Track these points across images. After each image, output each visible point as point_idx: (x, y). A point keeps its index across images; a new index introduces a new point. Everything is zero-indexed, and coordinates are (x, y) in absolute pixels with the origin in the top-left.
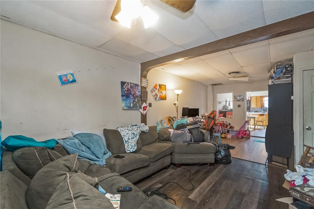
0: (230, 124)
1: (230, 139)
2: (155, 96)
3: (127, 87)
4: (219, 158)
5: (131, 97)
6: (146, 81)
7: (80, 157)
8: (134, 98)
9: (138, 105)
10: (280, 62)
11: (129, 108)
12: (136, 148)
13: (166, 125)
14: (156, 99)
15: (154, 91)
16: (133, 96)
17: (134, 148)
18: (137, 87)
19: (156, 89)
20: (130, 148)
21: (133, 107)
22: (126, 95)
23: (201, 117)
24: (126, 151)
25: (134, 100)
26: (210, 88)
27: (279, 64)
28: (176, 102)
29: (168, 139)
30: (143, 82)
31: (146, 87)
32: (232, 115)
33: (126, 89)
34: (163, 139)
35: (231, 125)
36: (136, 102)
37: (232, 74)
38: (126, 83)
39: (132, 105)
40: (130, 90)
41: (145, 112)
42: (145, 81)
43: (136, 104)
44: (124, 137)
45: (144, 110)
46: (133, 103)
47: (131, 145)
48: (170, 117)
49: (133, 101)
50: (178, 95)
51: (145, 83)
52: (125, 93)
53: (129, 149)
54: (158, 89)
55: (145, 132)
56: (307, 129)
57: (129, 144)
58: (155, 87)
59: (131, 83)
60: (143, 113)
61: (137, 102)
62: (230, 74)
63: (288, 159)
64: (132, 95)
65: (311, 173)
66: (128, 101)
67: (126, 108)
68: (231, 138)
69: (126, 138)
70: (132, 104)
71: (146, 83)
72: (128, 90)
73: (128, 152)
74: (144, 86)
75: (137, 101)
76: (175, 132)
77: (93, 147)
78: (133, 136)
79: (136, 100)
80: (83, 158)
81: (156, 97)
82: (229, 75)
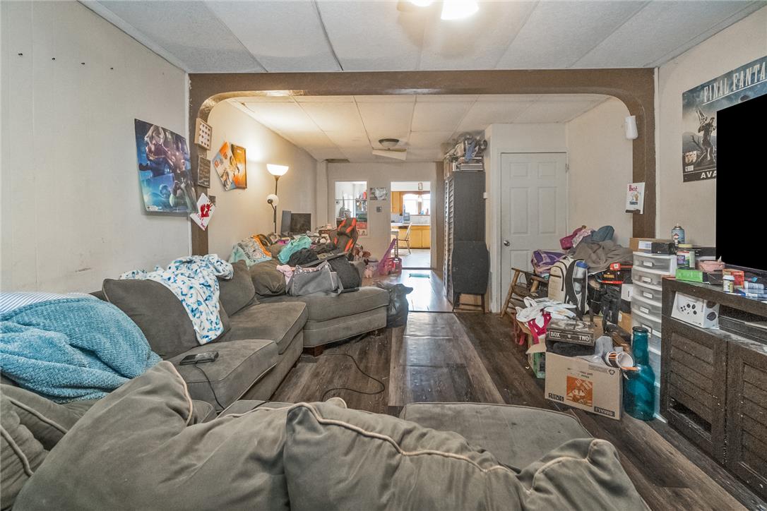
0: (362, 248)
1: (369, 278)
2: (222, 176)
3: (154, 142)
4: (393, 315)
5: (169, 173)
6: (207, 130)
7: (74, 390)
8: (177, 177)
9: (187, 200)
10: (469, 134)
11: (167, 211)
12: (221, 326)
13: (261, 256)
14: (224, 186)
15: (222, 162)
16: (174, 171)
17: (217, 327)
18: (180, 145)
19: (226, 157)
20: (206, 330)
21: (176, 205)
22: (153, 166)
23: (318, 235)
24: (199, 339)
25: (177, 184)
26: (322, 167)
27: (468, 137)
28: (273, 197)
29: (282, 292)
30: (201, 132)
31: (206, 146)
32: (366, 228)
33: (153, 148)
34: (271, 293)
35: (364, 250)
36: (182, 189)
37: (386, 144)
38: (152, 128)
39: (172, 200)
40: (165, 153)
41: (206, 221)
42: (204, 129)
43: (182, 197)
44: (183, 297)
45: (203, 215)
46: (175, 193)
47: (207, 319)
48: (264, 236)
49: (174, 186)
50: (277, 178)
51: (204, 134)
52: (150, 160)
53: (205, 333)
54: (228, 158)
55: (228, 278)
56: (505, 245)
57: (204, 317)
58: (223, 150)
59: (164, 130)
60: (199, 224)
61: (185, 191)
62: (381, 141)
63: (483, 296)
64: (170, 167)
65: (548, 304)
66: (161, 186)
67: (156, 209)
68: (373, 276)
69: (190, 303)
70: (172, 196)
71: (206, 136)
72: (159, 151)
73: (205, 341)
74: (203, 145)
75: (185, 187)
76: (301, 271)
77: (108, 345)
78: (208, 293)
79: (183, 186)
80: (89, 391)
81: (226, 180)
82: (379, 146)
